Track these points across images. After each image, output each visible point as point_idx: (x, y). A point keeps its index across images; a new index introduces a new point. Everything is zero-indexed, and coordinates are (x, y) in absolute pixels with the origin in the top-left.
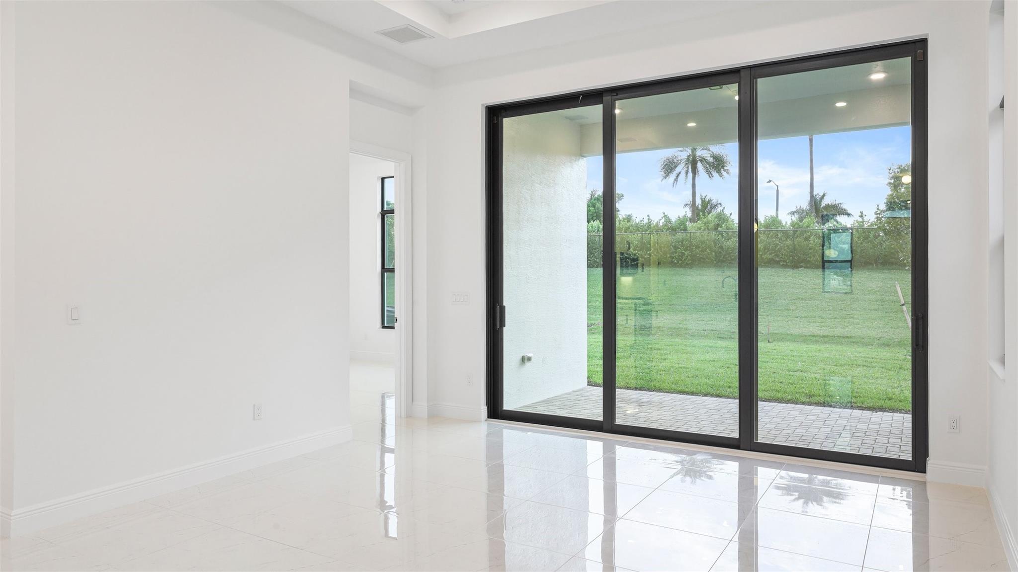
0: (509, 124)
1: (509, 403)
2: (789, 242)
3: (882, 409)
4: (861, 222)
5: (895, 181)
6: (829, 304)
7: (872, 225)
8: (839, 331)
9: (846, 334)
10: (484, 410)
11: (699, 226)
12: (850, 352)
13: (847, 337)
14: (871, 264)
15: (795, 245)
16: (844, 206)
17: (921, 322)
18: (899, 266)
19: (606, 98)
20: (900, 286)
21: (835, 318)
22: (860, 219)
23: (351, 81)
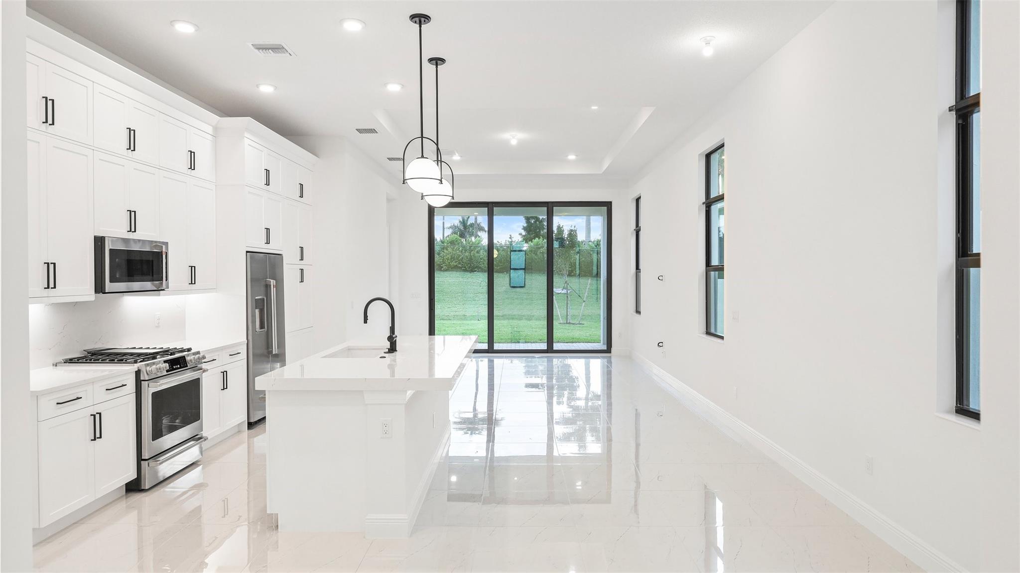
2: (467, 254)
15: (471, 256)
19: (490, 206)
22: (510, 240)
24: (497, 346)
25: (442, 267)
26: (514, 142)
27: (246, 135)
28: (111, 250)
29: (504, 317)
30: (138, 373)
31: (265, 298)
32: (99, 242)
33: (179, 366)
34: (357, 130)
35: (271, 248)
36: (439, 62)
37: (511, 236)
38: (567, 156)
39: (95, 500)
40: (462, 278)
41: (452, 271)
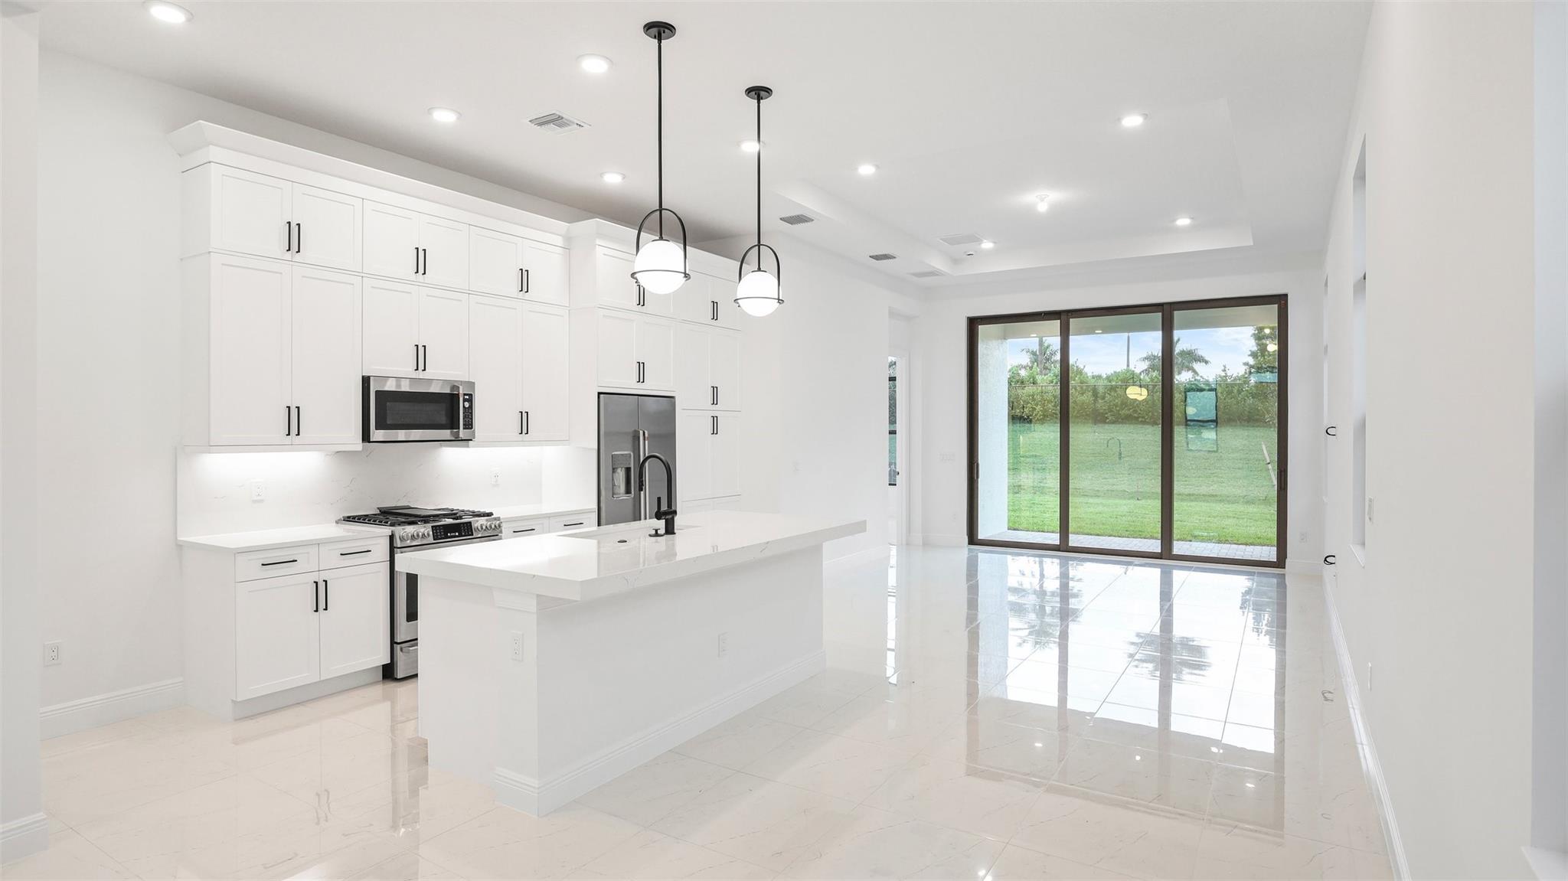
0: (982, 329)
1: (982, 534)
3: (1252, 544)
4: (1224, 376)
5: (1259, 333)
6: (1192, 462)
7: (1235, 379)
8: (1204, 490)
9: (1211, 492)
10: (966, 539)
11: (1050, 379)
12: (1218, 507)
13: (1213, 496)
14: (1234, 420)
16: (1200, 353)
17: (1283, 473)
18: (1265, 424)
19: (1063, 317)
20: (1266, 445)
21: (1199, 477)
22: (1223, 374)
23: (889, 307)
24: (1074, 540)
25: (1107, 418)
26: (1042, 208)
27: (598, 242)
28: (377, 392)
29: (1191, 497)
30: (392, 537)
31: (632, 454)
32: (366, 381)
33: (457, 534)
34: (781, 219)
35: (650, 387)
36: (763, 93)
37: (1225, 367)
38: (1175, 220)
39: (320, 681)
40: (1137, 434)
41: (1122, 423)
